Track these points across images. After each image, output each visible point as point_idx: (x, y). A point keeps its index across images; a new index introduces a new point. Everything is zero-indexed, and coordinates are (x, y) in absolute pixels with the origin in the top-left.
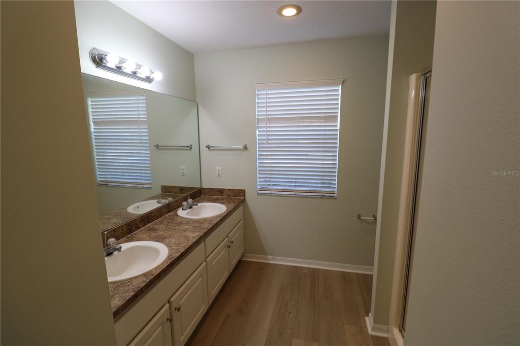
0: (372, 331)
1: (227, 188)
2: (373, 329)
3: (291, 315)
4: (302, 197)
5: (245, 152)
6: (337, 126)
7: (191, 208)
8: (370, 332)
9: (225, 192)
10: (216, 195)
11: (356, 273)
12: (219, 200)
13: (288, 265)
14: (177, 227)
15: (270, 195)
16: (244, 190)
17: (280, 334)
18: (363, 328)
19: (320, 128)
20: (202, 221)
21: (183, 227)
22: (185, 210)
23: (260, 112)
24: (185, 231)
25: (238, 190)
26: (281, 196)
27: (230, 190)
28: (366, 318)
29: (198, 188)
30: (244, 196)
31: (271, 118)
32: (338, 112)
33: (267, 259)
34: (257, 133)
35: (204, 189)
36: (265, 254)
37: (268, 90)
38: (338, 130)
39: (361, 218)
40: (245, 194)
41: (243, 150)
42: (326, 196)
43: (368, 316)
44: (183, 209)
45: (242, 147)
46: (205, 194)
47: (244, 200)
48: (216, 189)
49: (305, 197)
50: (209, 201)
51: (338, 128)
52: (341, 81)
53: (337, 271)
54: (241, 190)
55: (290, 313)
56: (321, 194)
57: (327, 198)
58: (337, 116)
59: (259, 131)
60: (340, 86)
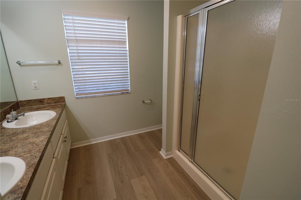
0: (166, 157)
1: (46, 98)
2: (166, 156)
3: (123, 168)
4: (110, 95)
5: (59, 66)
6: (126, 48)
7: (16, 119)
8: (165, 157)
9: (46, 101)
10: (35, 105)
11: (145, 133)
12: (41, 108)
13: (105, 141)
14: (13, 138)
15: (86, 97)
16: (64, 97)
17: (122, 182)
18: (161, 158)
19: (116, 49)
20: (39, 127)
21: (21, 136)
22: (11, 122)
23: (68, 34)
24: (26, 138)
25: (58, 98)
26: (95, 97)
27: (50, 98)
28: (160, 152)
29: (14, 102)
30: (64, 101)
31: (79, 39)
32: (126, 39)
33: (91, 142)
34: (68, 51)
35: (21, 101)
36: (88, 139)
37: (74, 16)
38: (127, 50)
39: (145, 102)
40: (65, 100)
41: (57, 65)
42: (125, 93)
43: (160, 151)
44: (8, 122)
45: (57, 62)
46: (23, 105)
47: (65, 104)
48: (35, 100)
49: (112, 95)
50: (31, 110)
51: (128, 49)
52: (127, 17)
53: (135, 135)
54: (61, 97)
55: (122, 167)
56: (121, 92)
57: (125, 94)
58: (126, 41)
59: (70, 49)
60: (126, 21)
